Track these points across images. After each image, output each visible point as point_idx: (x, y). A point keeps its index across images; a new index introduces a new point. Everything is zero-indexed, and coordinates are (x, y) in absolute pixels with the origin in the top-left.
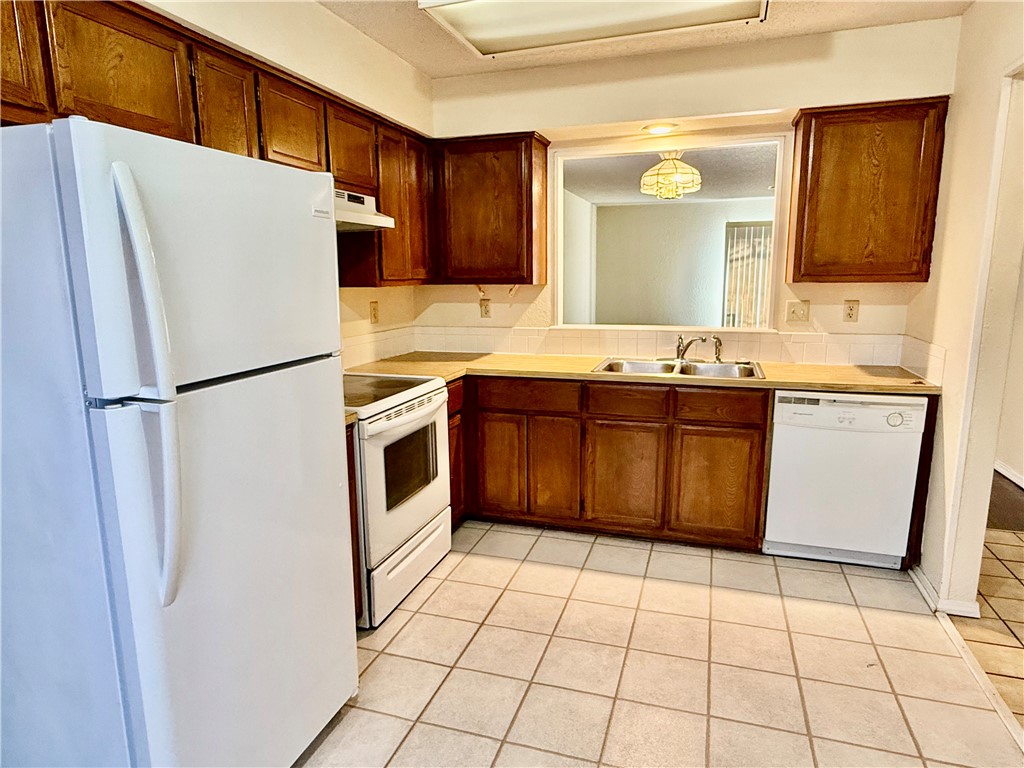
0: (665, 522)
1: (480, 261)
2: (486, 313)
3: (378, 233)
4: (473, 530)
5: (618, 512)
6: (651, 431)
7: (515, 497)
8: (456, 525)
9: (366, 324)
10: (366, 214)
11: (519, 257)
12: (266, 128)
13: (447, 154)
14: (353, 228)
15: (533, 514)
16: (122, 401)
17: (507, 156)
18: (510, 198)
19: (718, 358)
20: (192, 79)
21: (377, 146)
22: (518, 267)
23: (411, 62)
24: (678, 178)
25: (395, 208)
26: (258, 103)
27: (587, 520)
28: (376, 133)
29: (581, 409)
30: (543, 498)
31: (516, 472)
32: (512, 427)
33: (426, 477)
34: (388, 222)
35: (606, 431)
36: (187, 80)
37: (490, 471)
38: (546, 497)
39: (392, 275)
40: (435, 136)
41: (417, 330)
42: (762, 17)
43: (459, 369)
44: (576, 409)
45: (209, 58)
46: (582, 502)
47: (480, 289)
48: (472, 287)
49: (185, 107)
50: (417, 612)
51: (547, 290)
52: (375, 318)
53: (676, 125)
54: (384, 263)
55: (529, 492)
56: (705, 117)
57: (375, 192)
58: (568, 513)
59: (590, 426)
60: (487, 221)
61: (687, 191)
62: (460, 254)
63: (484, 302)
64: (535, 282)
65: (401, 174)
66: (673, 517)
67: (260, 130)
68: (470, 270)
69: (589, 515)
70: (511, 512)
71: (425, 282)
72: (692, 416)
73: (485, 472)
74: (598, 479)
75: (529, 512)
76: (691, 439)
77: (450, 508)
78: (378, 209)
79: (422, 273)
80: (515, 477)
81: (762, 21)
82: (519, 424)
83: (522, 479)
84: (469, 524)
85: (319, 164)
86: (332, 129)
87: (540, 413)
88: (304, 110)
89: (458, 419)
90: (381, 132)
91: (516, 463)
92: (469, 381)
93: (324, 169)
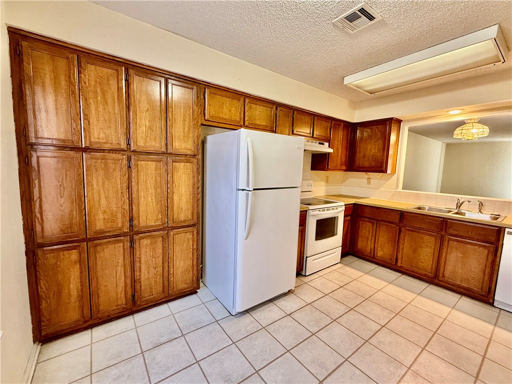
0: (436, 276)
1: (366, 164)
2: (369, 183)
3: (329, 153)
4: (350, 259)
5: (413, 266)
6: (433, 236)
7: (369, 251)
8: (344, 255)
9: (323, 183)
10: (325, 148)
11: (382, 163)
12: (294, 125)
13: (358, 128)
14: (319, 153)
15: (375, 259)
16: (243, 190)
17: (380, 127)
18: (381, 142)
19: (480, 211)
20: (276, 114)
21: (331, 127)
22: (381, 167)
23: (347, 99)
24: (474, 131)
25: (336, 148)
26: (293, 118)
27: (398, 266)
28: (331, 123)
29: (400, 222)
30: (380, 254)
31: (370, 241)
32: (370, 224)
33: (333, 233)
34: (331, 151)
35: (411, 233)
36: (275, 115)
37: (360, 239)
38: (381, 253)
39: (332, 168)
40: (355, 122)
41: (343, 187)
42: (503, 61)
43: (352, 201)
44: (397, 221)
45: (281, 108)
46: (397, 259)
47: (367, 174)
48: (364, 173)
49: (273, 120)
50: (321, 276)
51: (395, 176)
52: (327, 181)
53: (463, 109)
54: (329, 164)
55: (374, 250)
56: (479, 105)
57: (329, 141)
58: (390, 261)
59: (403, 229)
60: (371, 150)
61: (480, 136)
62: (360, 160)
63: (369, 179)
64: (389, 171)
65: (340, 136)
66: (441, 275)
67: (293, 126)
68: (363, 167)
69: (399, 264)
70: (367, 256)
71: (345, 170)
72: (455, 233)
73: (358, 239)
74: (405, 251)
75: (374, 258)
76: (453, 243)
77: (341, 247)
78: (329, 147)
79: (344, 168)
80: (369, 243)
81: (503, 63)
82: (373, 224)
83: (372, 244)
84: (350, 257)
85: (310, 134)
86: (315, 123)
87: (382, 221)
88: (307, 119)
89: (349, 218)
90: (333, 122)
91: (370, 238)
92: (355, 205)
93: (311, 135)
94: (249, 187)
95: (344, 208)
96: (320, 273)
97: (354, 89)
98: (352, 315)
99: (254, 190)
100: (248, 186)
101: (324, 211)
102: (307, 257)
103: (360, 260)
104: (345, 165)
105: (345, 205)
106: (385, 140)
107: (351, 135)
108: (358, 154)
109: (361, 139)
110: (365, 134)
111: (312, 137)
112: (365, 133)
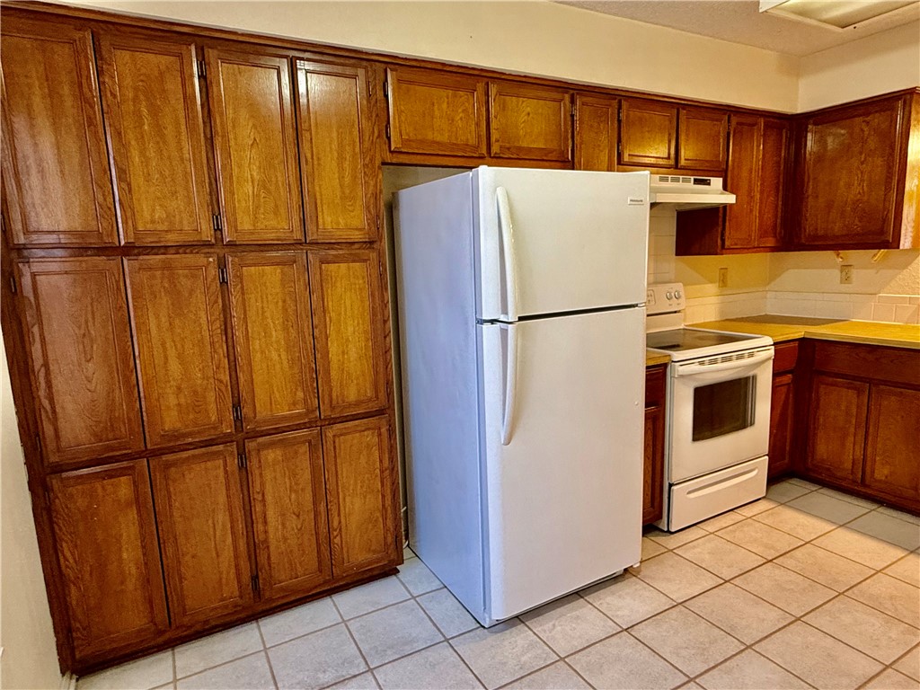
1: (837, 228)
2: (846, 279)
3: (725, 206)
4: (794, 487)
7: (848, 465)
8: (774, 478)
9: (712, 288)
10: (714, 194)
11: (885, 220)
12: (624, 140)
13: (810, 127)
14: (697, 206)
15: (869, 486)
16: (493, 322)
17: (877, 119)
18: (879, 161)
20: (572, 116)
21: (729, 134)
22: (882, 232)
23: (772, 50)
25: (744, 186)
26: (619, 121)
28: (729, 121)
30: (880, 472)
31: (851, 439)
32: (852, 394)
33: (741, 420)
34: (730, 199)
36: (569, 118)
37: (821, 435)
38: (886, 472)
39: (736, 244)
40: (798, 112)
41: (770, 294)
43: (798, 332)
45: (585, 99)
47: (838, 255)
48: (830, 254)
49: (566, 131)
50: (713, 533)
52: (723, 282)
54: (727, 234)
57: (723, 173)
58: (911, 493)
60: (849, 185)
62: (815, 217)
63: (845, 267)
64: (906, 242)
65: (755, 155)
67: (619, 141)
68: (824, 237)
70: (844, 479)
71: (773, 249)
73: (815, 435)
75: (863, 483)
77: (767, 457)
78: (725, 188)
79: (771, 242)
80: (849, 445)
82: (859, 392)
83: (857, 447)
84: (795, 481)
85: (669, 158)
86: (683, 128)
87: (885, 383)
88: (659, 118)
89: (787, 378)
90: (734, 120)
91: (852, 430)
92: (805, 344)
93: (672, 162)
94: (507, 314)
95: (771, 352)
96: (710, 527)
97: (790, 21)
98: (797, 635)
99: (521, 319)
100: (505, 311)
101: (714, 362)
102: (671, 485)
103: (825, 491)
104: (775, 237)
105: (775, 344)
106: (892, 155)
107: (788, 148)
108: (811, 201)
109: (820, 158)
110: (831, 143)
111: (676, 166)
112: (830, 140)
